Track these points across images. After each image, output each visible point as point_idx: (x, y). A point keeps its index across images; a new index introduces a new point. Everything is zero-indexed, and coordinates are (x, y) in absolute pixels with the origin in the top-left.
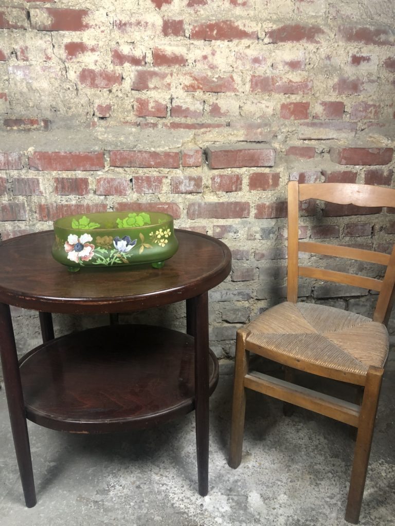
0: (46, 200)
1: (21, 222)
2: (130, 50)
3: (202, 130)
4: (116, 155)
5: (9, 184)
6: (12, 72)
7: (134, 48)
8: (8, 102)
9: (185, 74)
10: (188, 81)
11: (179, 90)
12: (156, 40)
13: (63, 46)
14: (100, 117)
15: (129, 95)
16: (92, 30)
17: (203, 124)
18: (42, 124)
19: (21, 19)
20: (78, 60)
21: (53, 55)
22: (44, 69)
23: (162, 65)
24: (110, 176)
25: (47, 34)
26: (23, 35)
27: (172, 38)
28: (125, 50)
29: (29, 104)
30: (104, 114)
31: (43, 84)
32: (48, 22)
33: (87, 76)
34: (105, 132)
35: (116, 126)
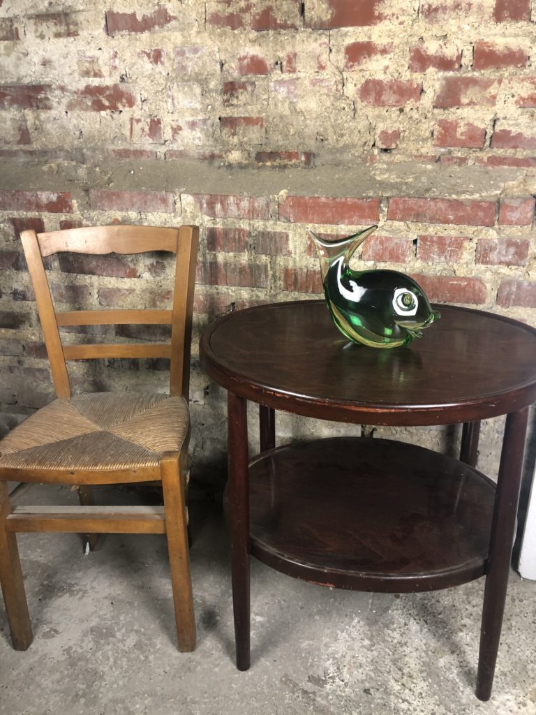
0: (295, 262)
1: (260, 289)
2: (438, 46)
4: (396, 203)
5: (251, 239)
6: (273, 89)
7: (445, 44)
8: (263, 130)
9: (523, 80)
10: (525, 90)
11: (510, 105)
12: (482, 29)
13: (343, 50)
14: (382, 149)
15: (429, 115)
16: (387, 22)
18: (303, 158)
19: (293, 15)
20: (361, 67)
21: (328, 63)
22: (314, 83)
23: (487, 67)
24: (385, 234)
25: (323, 33)
26: (293, 37)
27: (508, 26)
28: (432, 48)
29: (289, 132)
30: (388, 144)
31: (310, 104)
32: (327, 17)
33: (372, 90)
34: (387, 170)
35: (405, 161)
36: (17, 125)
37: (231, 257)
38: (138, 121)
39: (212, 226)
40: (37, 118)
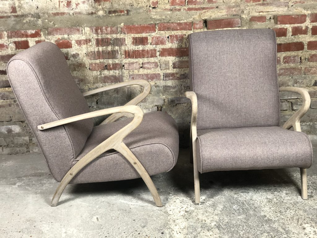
0: (128, 48)
1: (116, 59)
3: (204, 11)
4: (161, 25)
5: (112, 41)
8: (111, 3)
14: (154, 8)
17: (204, 8)
18: (126, 12)
24: (158, 36)
29: (120, 3)
30: (155, 6)
34: (156, 15)
35: (161, 11)
36: (11, 6)
37: (104, 48)
38: (62, 2)
39: (97, 38)
40: (20, 3)
